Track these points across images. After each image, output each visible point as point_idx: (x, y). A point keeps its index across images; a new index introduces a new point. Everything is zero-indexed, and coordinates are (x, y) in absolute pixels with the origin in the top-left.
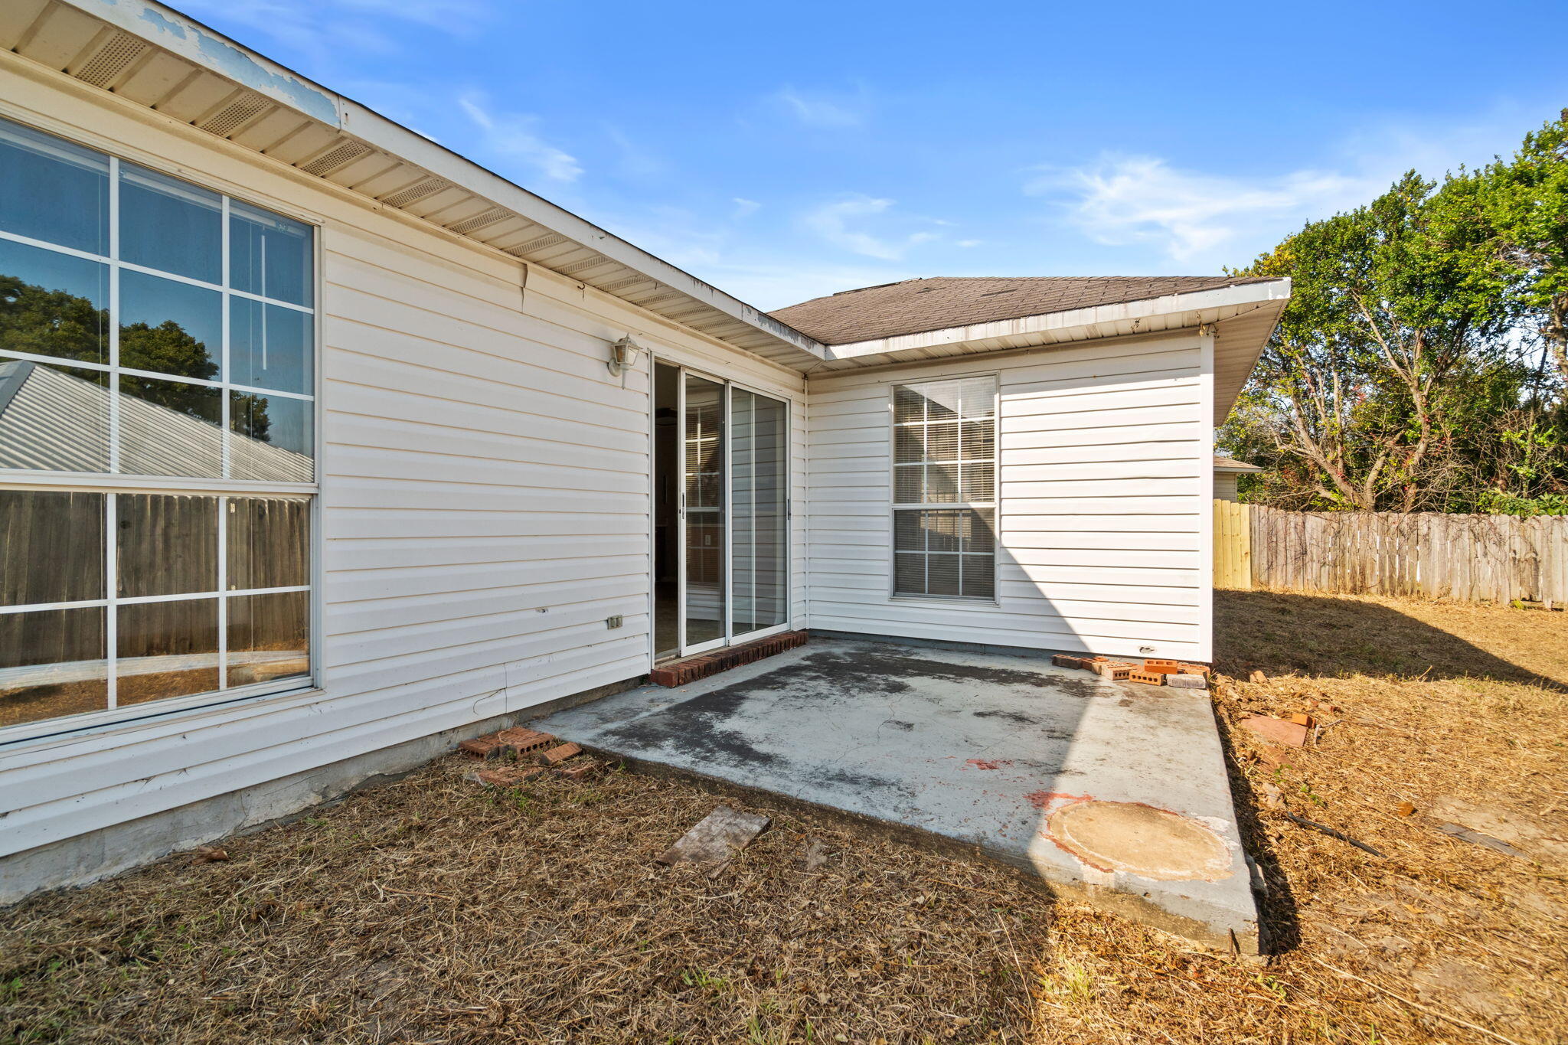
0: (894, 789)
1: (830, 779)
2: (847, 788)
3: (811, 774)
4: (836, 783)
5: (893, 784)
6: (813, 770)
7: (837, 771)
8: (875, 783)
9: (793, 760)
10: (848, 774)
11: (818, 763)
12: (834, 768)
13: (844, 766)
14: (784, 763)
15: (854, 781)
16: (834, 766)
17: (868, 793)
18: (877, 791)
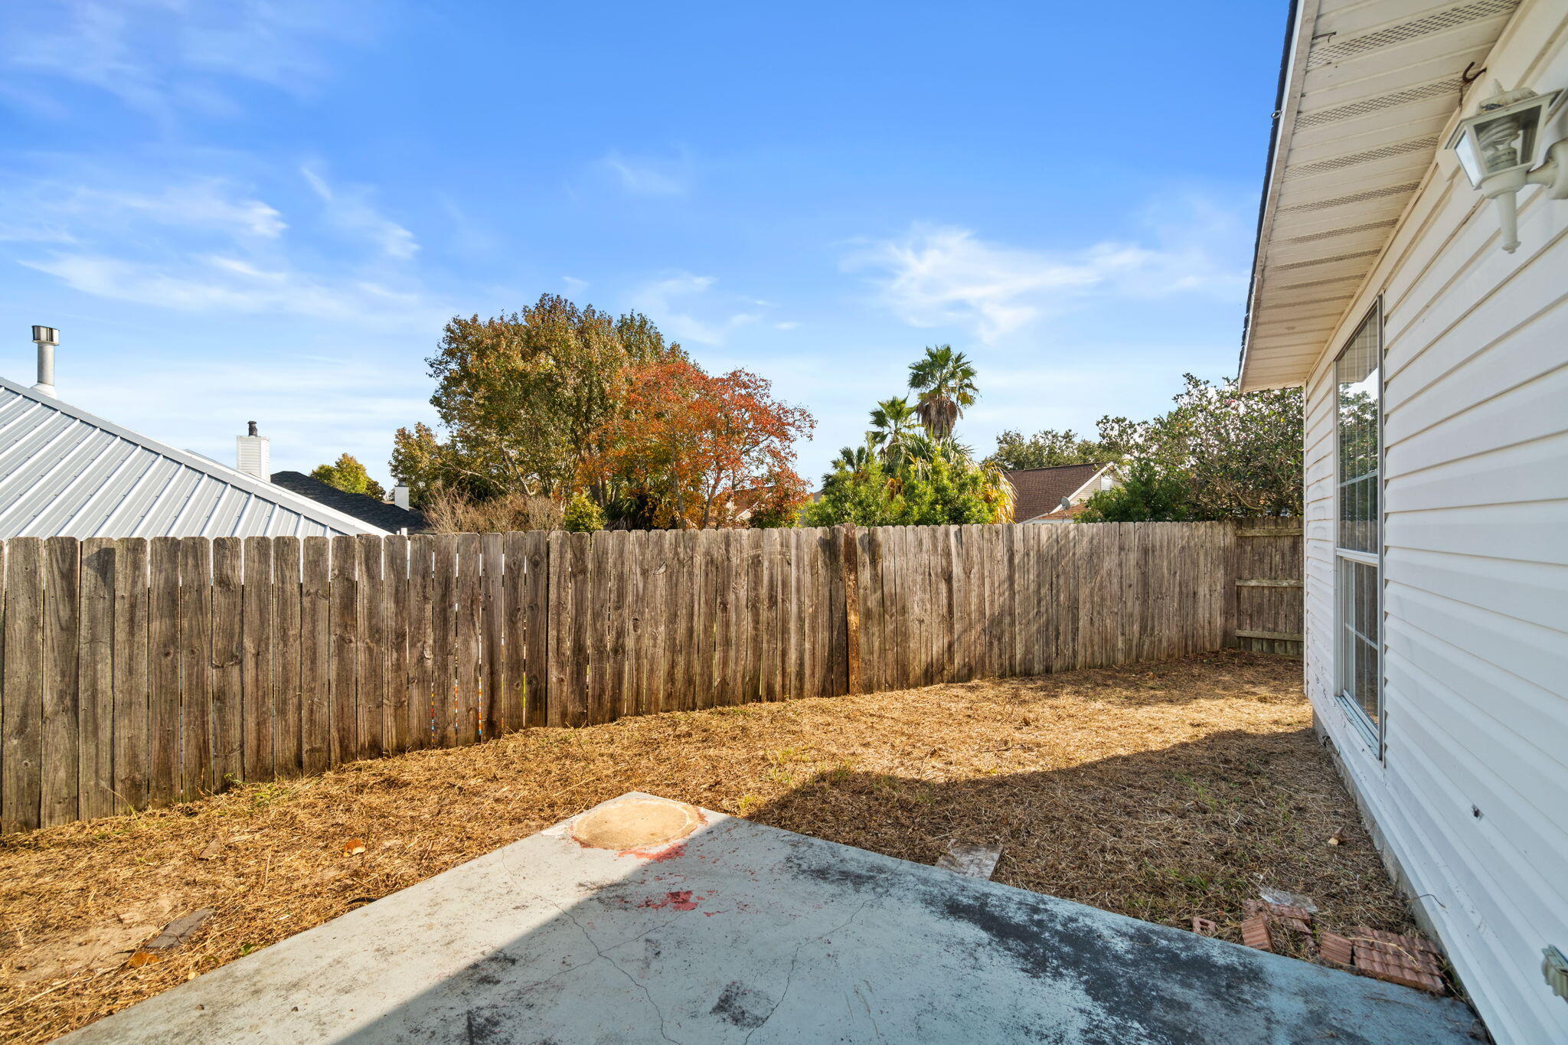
0: (805, 867)
1: (871, 877)
2: (852, 867)
3: (893, 885)
4: (864, 872)
5: (804, 872)
6: (891, 891)
7: (863, 889)
8: (821, 874)
9: (918, 905)
10: (850, 885)
11: (887, 901)
12: (866, 894)
13: (854, 897)
14: (929, 901)
15: (845, 875)
16: (867, 897)
17: (832, 861)
18: (824, 864)
